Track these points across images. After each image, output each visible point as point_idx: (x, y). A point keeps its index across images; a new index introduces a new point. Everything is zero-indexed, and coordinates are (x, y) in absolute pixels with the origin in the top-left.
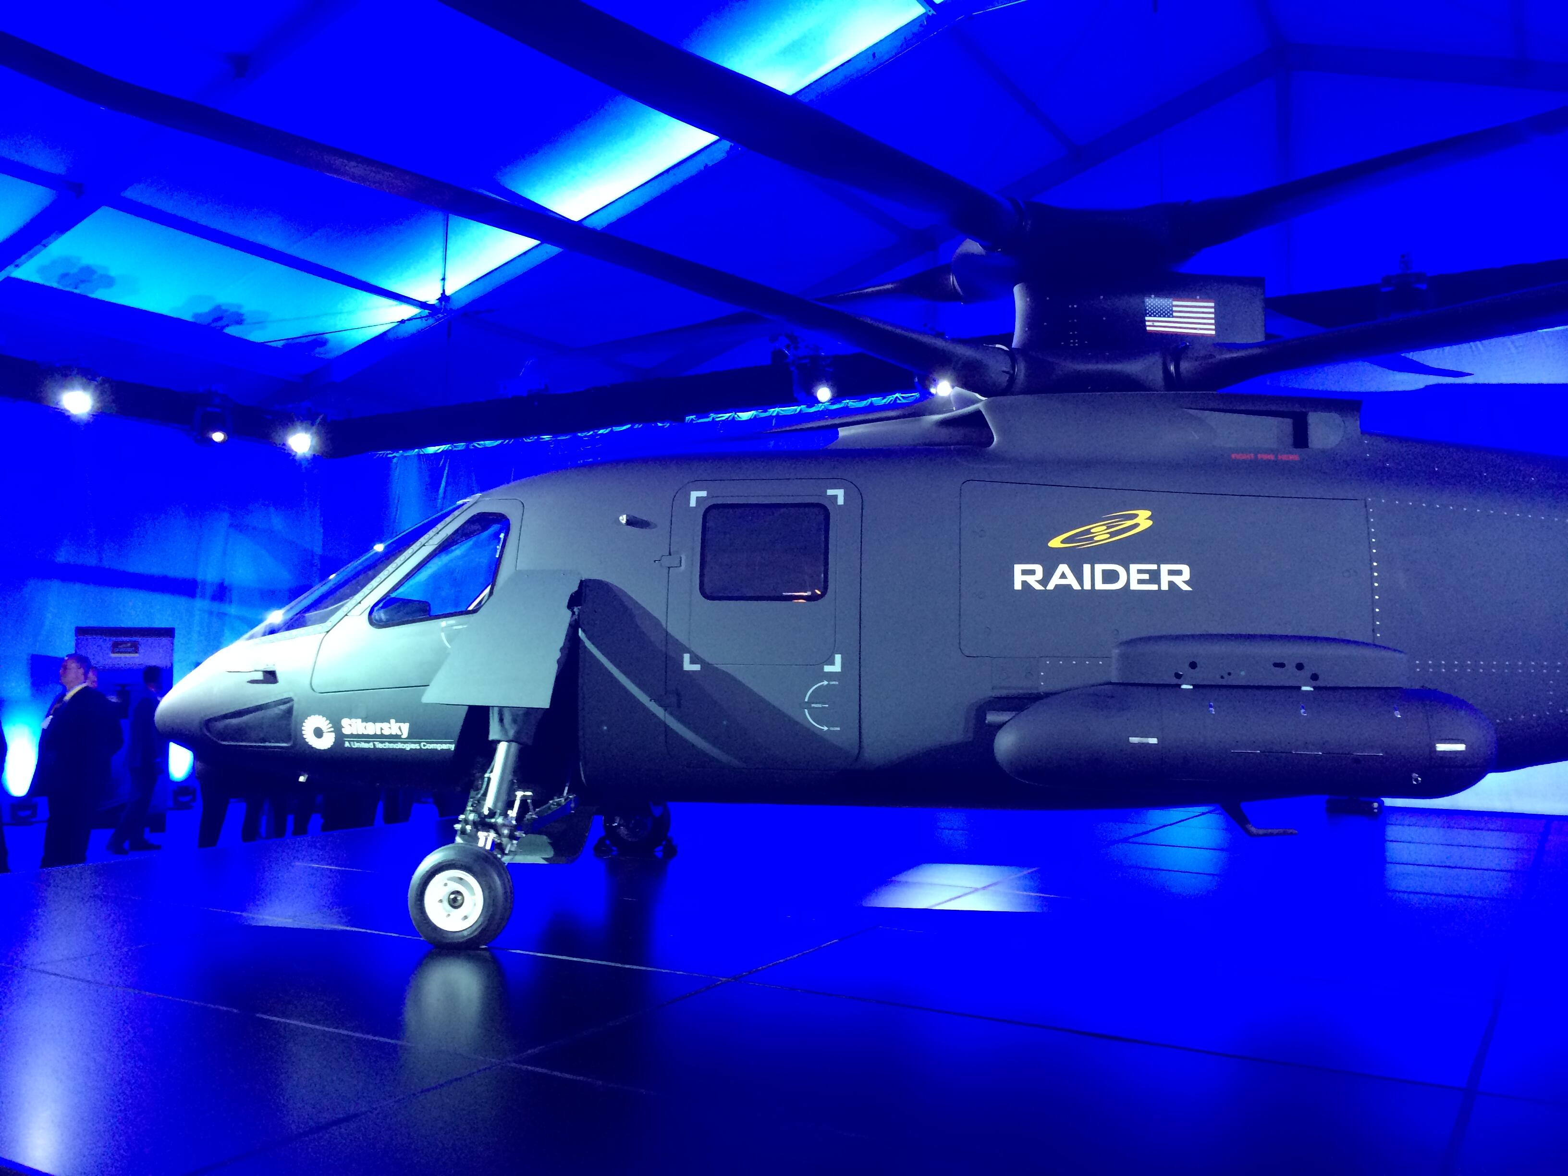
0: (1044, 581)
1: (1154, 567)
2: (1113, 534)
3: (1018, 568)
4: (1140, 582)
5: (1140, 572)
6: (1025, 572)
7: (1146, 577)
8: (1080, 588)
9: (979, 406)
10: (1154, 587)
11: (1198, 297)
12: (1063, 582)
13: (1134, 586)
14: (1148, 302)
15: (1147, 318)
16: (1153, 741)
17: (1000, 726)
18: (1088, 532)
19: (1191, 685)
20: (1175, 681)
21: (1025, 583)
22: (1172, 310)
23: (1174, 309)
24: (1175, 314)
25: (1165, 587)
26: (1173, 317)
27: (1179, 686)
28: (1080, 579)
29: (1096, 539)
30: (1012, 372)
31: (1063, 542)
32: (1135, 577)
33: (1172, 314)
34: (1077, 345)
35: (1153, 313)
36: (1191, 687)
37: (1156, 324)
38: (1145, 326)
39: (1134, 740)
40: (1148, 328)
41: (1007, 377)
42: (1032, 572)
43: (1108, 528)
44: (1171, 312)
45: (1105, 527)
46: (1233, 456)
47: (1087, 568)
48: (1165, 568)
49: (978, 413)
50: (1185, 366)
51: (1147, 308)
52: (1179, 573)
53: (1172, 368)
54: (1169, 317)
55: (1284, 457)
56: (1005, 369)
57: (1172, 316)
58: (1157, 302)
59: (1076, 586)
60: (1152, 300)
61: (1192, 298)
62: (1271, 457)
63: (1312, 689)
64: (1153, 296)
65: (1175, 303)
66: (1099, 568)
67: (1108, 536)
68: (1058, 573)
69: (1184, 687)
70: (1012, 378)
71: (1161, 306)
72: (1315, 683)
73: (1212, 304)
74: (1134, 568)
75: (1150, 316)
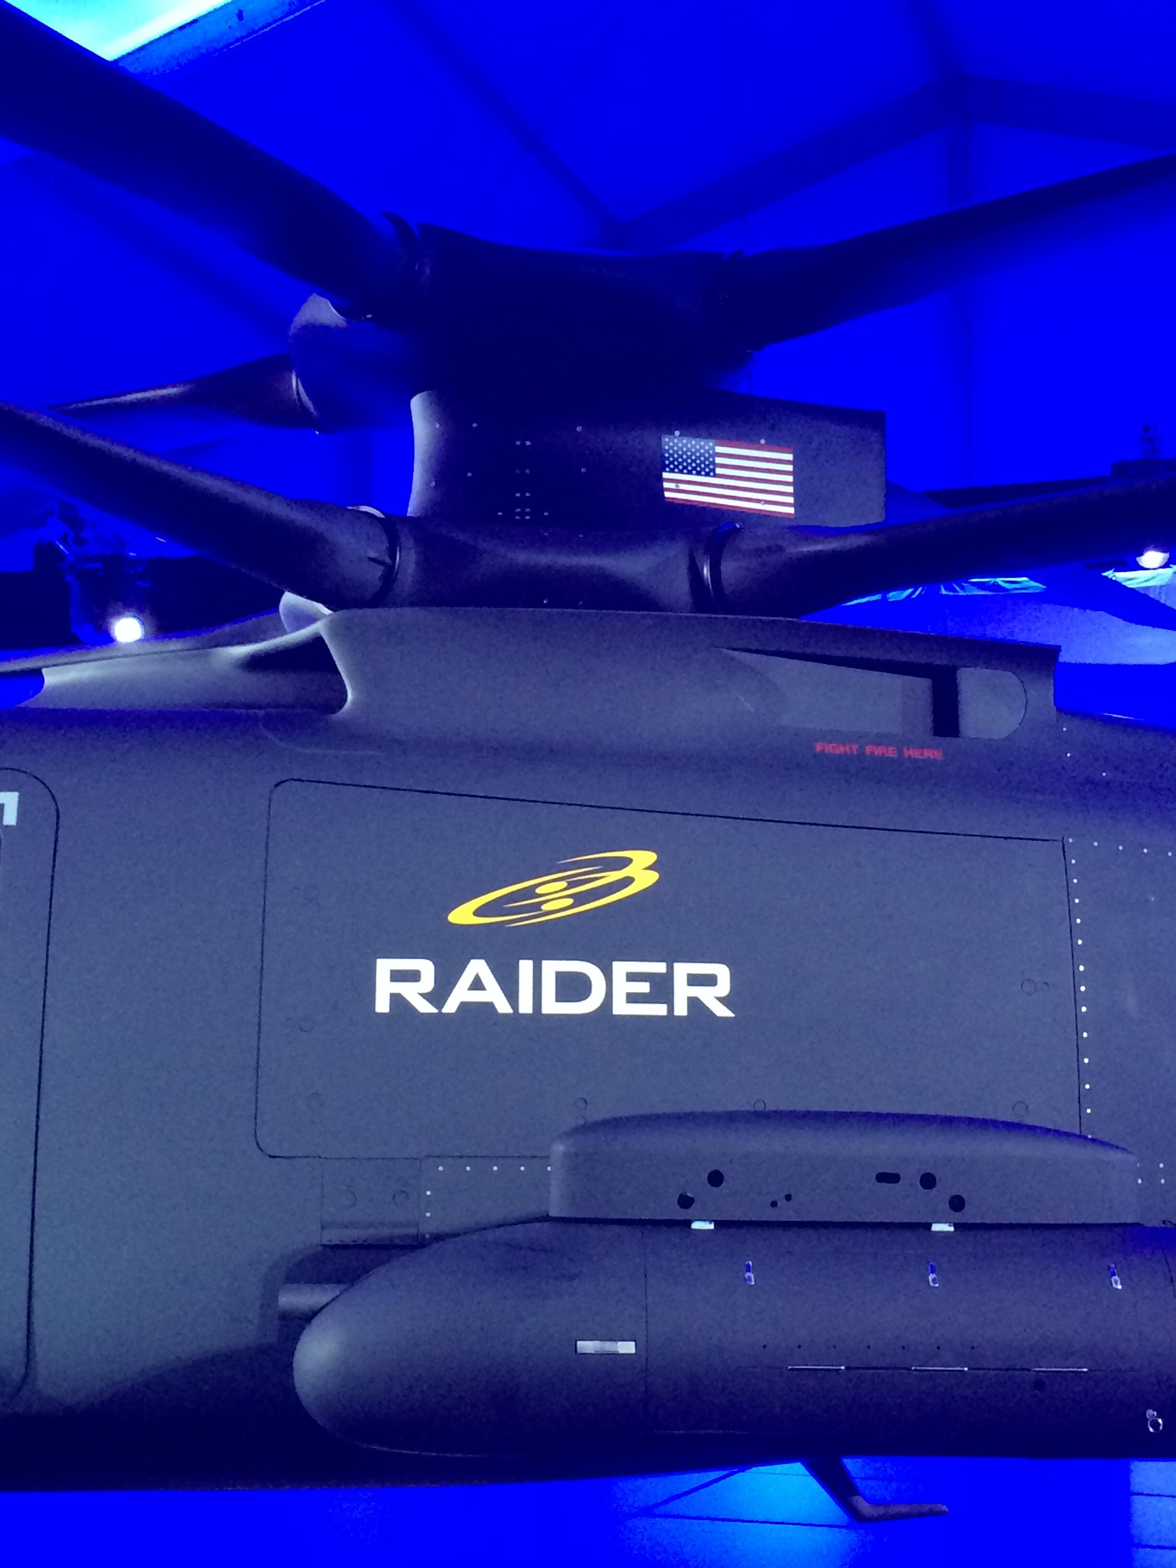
0: (438, 996)
1: (660, 967)
2: (579, 899)
3: (384, 967)
4: (632, 998)
5: (632, 977)
6: (397, 976)
7: (644, 987)
8: (509, 1010)
9: (318, 628)
10: (660, 1010)
11: (763, 441)
12: (477, 997)
13: (621, 1007)
14: (668, 443)
15: (666, 475)
16: (627, 1348)
17: (308, 1317)
18: (530, 893)
19: (711, 1222)
20: (681, 1214)
21: (397, 1000)
22: (713, 463)
23: (718, 460)
24: (719, 471)
25: (681, 1009)
26: (715, 475)
27: (689, 1223)
28: (511, 993)
29: (545, 907)
30: (388, 560)
31: (478, 913)
32: (622, 987)
33: (713, 470)
34: (528, 517)
35: (677, 467)
36: (711, 1226)
37: (682, 487)
38: (662, 490)
39: (587, 1346)
40: (667, 494)
41: (379, 571)
42: (413, 976)
43: (571, 885)
44: (711, 467)
45: (564, 884)
46: (819, 747)
47: (526, 967)
48: (682, 970)
49: (317, 642)
50: (730, 568)
51: (667, 455)
52: (710, 980)
53: (706, 571)
54: (707, 474)
55: (913, 753)
56: (372, 554)
57: (711, 473)
58: (686, 445)
59: (503, 1007)
60: (676, 441)
61: (752, 441)
62: (891, 752)
63: (952, 1229)
64: (677, 433)
65: (719, 449)
66: (551, 968)
67: (570, 901)
68: (467, 978)
69: (697, 1225)
70: (390, 575)
71: (693, 454)
72: (958, 1217)
73: (790, 457)
74: (620, 968)
75: (672, 471)
